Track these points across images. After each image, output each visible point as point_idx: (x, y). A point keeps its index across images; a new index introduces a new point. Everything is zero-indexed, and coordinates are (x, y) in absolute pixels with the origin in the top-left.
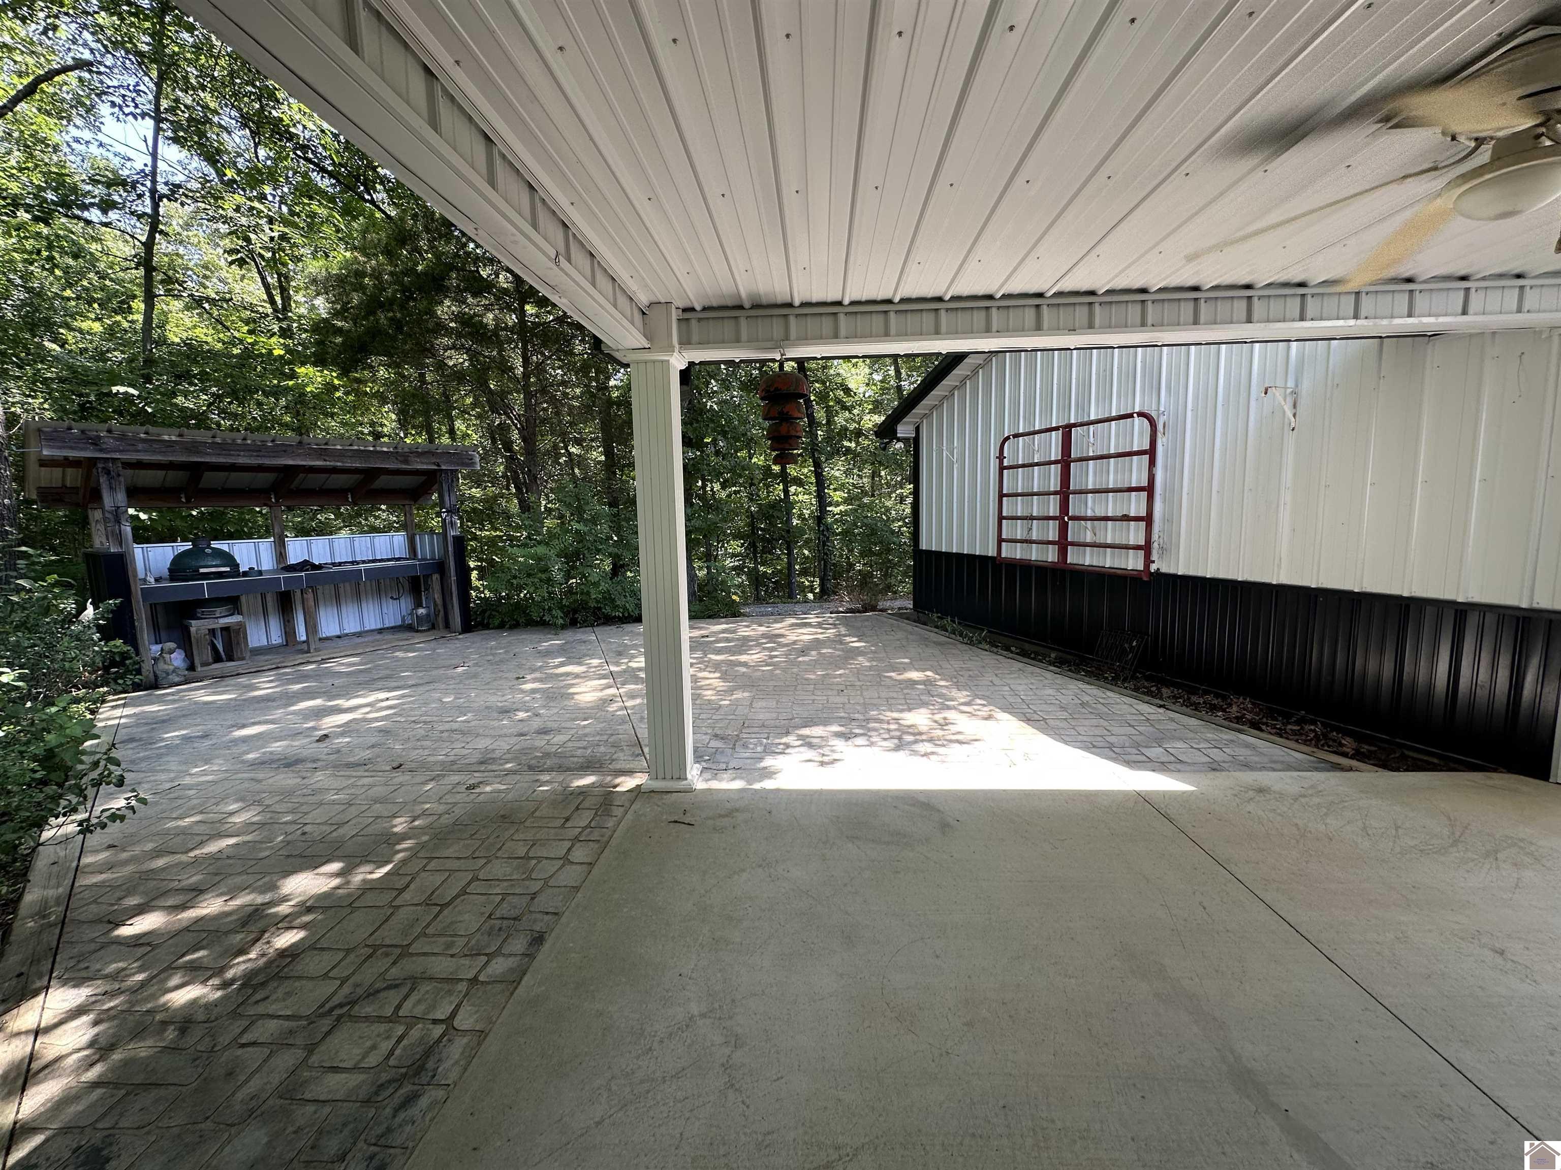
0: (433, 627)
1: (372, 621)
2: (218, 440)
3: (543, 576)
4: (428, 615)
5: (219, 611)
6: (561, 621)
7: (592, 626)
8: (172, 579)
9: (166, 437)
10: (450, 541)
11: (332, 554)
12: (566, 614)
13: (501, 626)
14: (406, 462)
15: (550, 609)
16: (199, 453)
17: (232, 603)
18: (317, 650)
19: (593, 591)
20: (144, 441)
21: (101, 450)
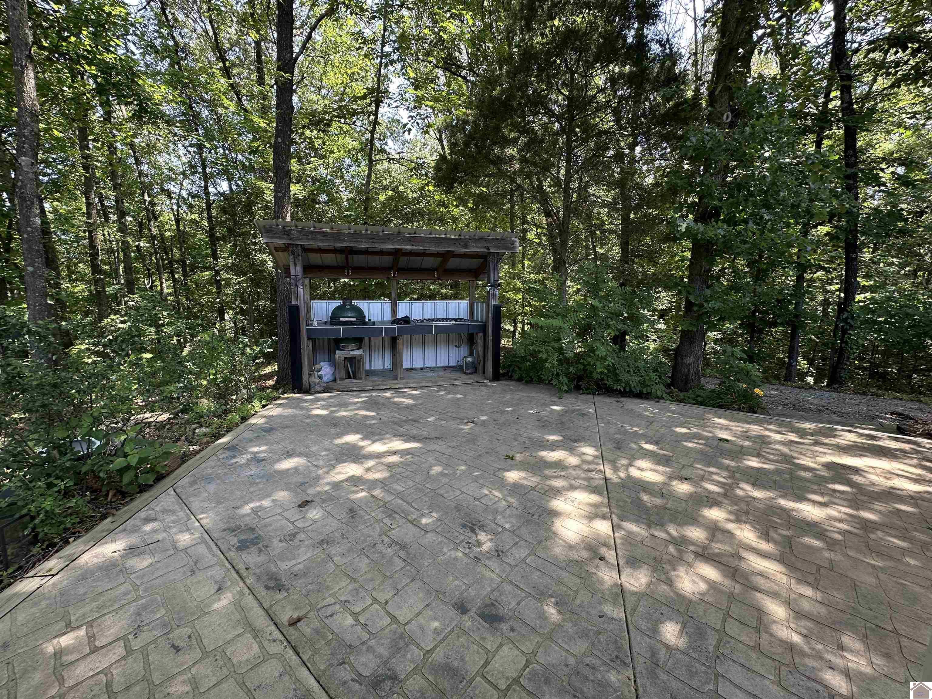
0: (475, 371)
1: (442, 362)
2: (352, 232)
3: (556, 345)
4: (473, 362)
5: (351, 346)
6: (565, 388)
7: (594, 394)
8: (332, 324)
9: (324, 230)
10: (491, 308)
11: (423, 314)
12: (571, 380)
13: (520, 380)
14: (466, 246)
15: (558, 375)
16: (340, 240)
17: (359, 342)
18: (402, 379)
19: (598, 364)
20: (312, 232)
21: (290, 239)
